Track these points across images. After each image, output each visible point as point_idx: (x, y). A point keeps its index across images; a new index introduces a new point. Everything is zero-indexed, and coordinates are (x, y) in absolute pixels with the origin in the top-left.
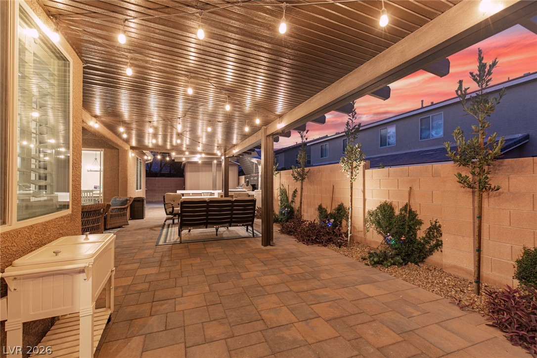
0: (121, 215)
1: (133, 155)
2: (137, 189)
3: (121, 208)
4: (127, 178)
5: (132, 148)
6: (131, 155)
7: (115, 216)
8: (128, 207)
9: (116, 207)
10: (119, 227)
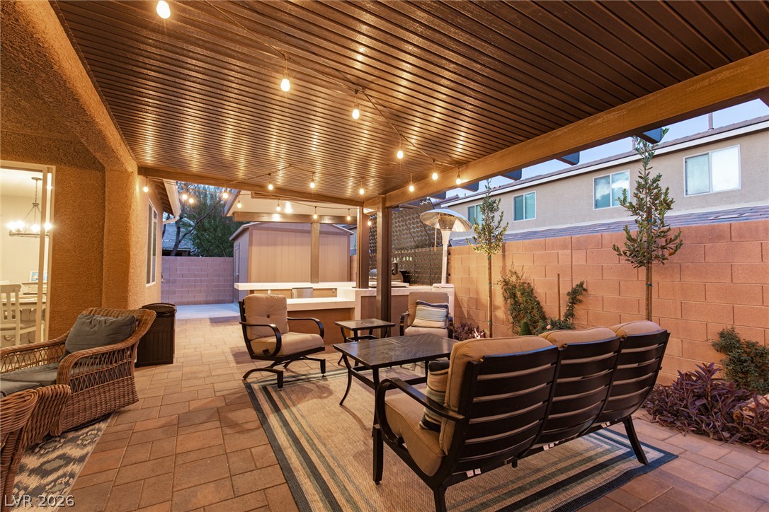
0: (111, 375)
1: (146, 189)
2: (148, 282)
3: (113, 353)
4: (128, 253)
5: (144, 170)
6: (141, 190)
7: (91, 380)
8: (133, 346)
9: (96, 350)
10: (104, 418)
